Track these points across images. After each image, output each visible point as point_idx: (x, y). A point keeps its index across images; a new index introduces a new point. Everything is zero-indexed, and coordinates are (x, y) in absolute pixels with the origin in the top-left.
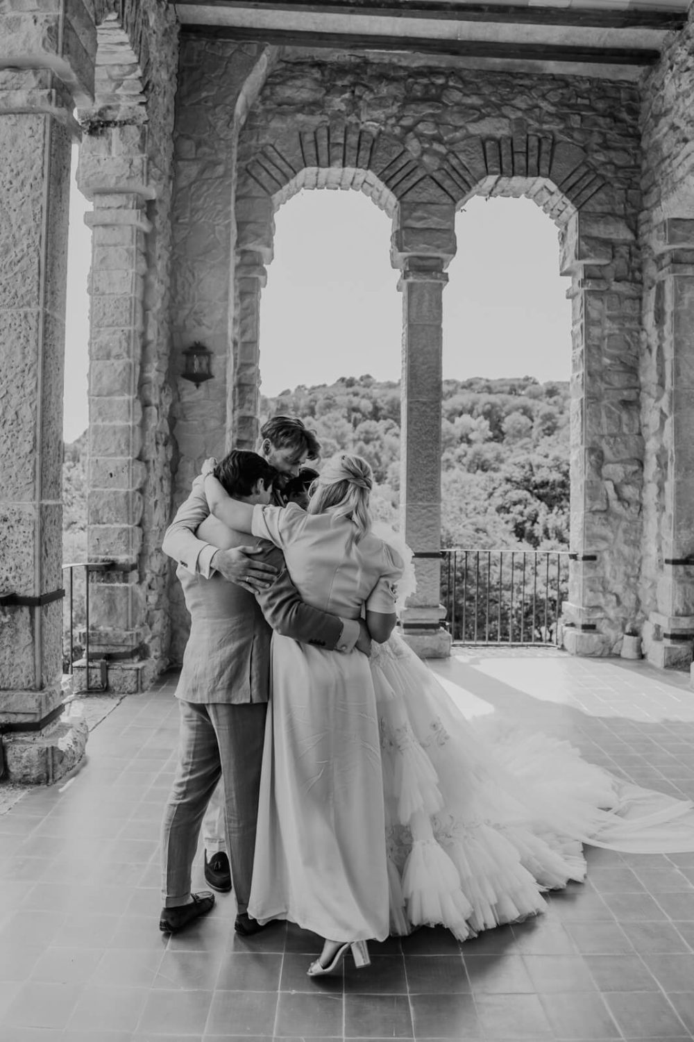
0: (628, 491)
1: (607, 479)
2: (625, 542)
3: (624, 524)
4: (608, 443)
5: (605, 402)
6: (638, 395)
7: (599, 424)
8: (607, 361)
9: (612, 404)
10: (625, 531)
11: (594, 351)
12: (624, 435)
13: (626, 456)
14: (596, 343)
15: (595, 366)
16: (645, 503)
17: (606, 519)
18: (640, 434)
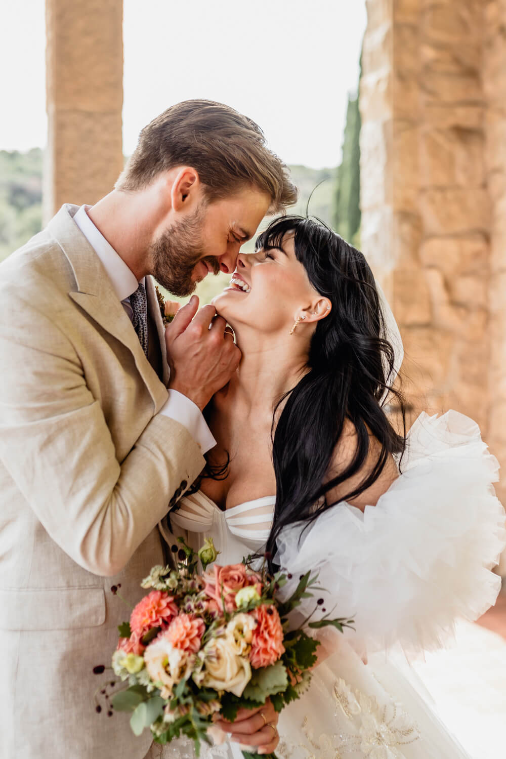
0: (466, 288)
1: (431, 267)
2: (464, 378)
3: (459, 347)
4: (432, 201)
5: (426, 127)
6: (481, 117)
7: (416, 168)
8: (429, 53)
9: (439, 131)
10: (462, 360)
11: (407, 33)
12: (458, 187)
13: (461, 225)
14: (411, 19)
15: (409, 62)
16: (494, 307)
17: (431, 339)
18: (485, 186)
